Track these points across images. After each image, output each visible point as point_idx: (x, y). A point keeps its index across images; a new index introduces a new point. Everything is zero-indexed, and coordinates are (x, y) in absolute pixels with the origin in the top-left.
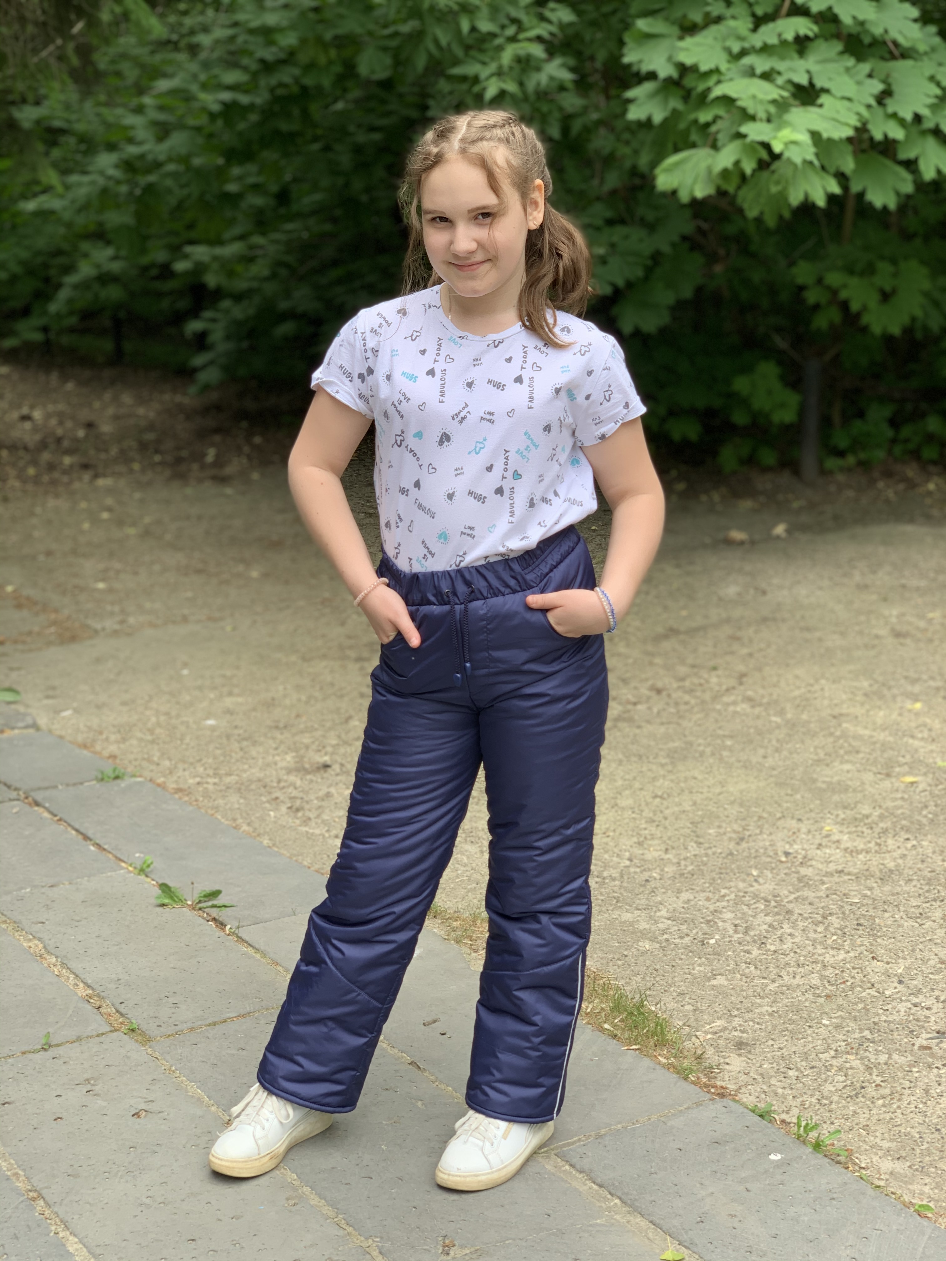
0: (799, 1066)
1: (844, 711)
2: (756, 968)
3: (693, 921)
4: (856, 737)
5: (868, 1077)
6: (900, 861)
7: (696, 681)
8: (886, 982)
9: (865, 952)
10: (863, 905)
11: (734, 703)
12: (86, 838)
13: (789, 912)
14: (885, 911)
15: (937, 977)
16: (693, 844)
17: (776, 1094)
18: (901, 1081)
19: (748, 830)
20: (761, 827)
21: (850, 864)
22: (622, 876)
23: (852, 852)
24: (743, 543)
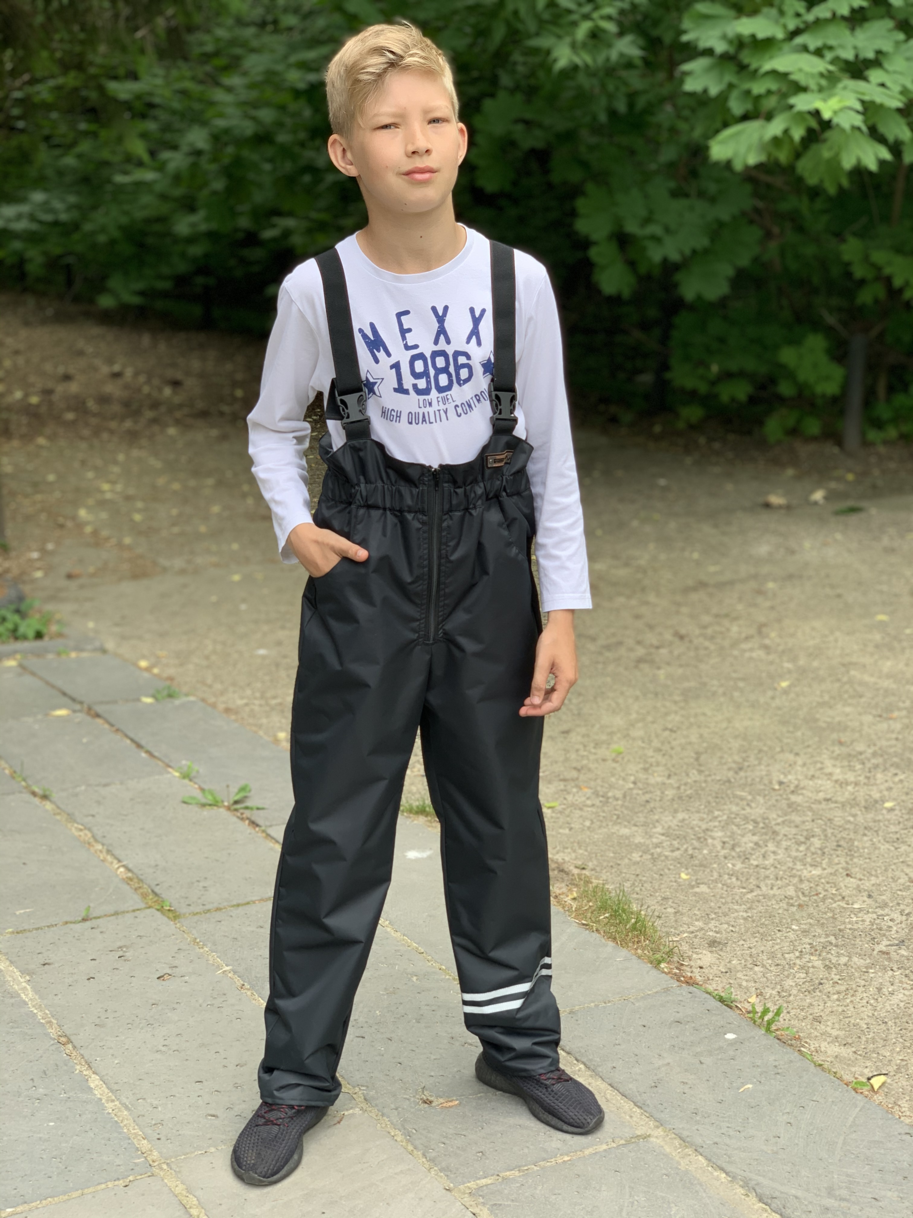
0: (765, 963)
1: (854, 659)
2: (737, 879)
3: (685, 837)
4: (862, 683)
5: (827, 975)
6: (886, 793)
7: (717, 628)
8: (856, 896)
9: (841, 870)
10: (845, 829)
11: (751, 650)
12: (139, 746)
13: (775, 833)
14: (865, 835)
15: (904, 893)
16: (695, 772)
17: (740, 986)
18: (858, 980)
19: (748, 761)
20: (760, 760)
21: (839, 793)
22: (625, 796)
23: (842, 784)
24: (780, 507)
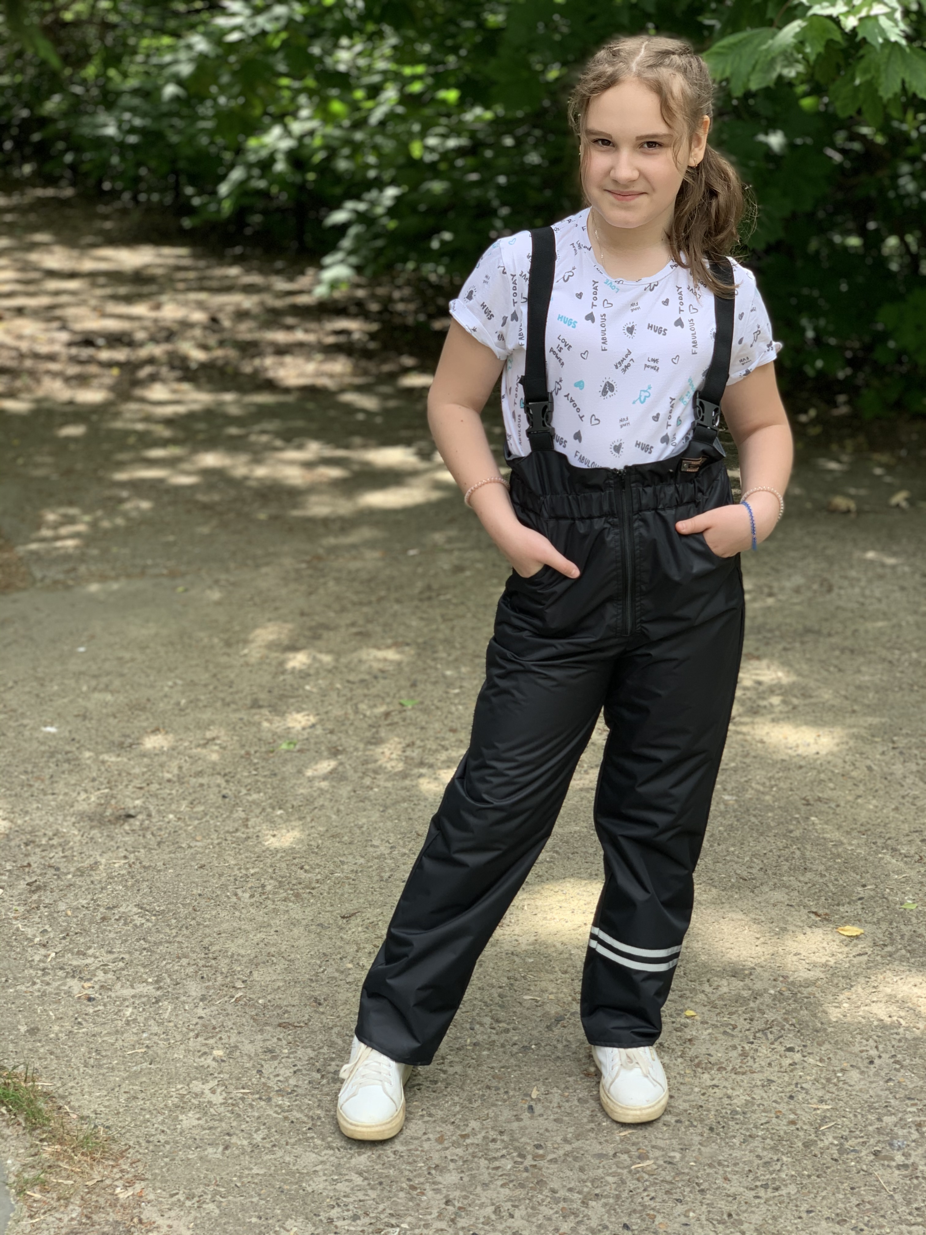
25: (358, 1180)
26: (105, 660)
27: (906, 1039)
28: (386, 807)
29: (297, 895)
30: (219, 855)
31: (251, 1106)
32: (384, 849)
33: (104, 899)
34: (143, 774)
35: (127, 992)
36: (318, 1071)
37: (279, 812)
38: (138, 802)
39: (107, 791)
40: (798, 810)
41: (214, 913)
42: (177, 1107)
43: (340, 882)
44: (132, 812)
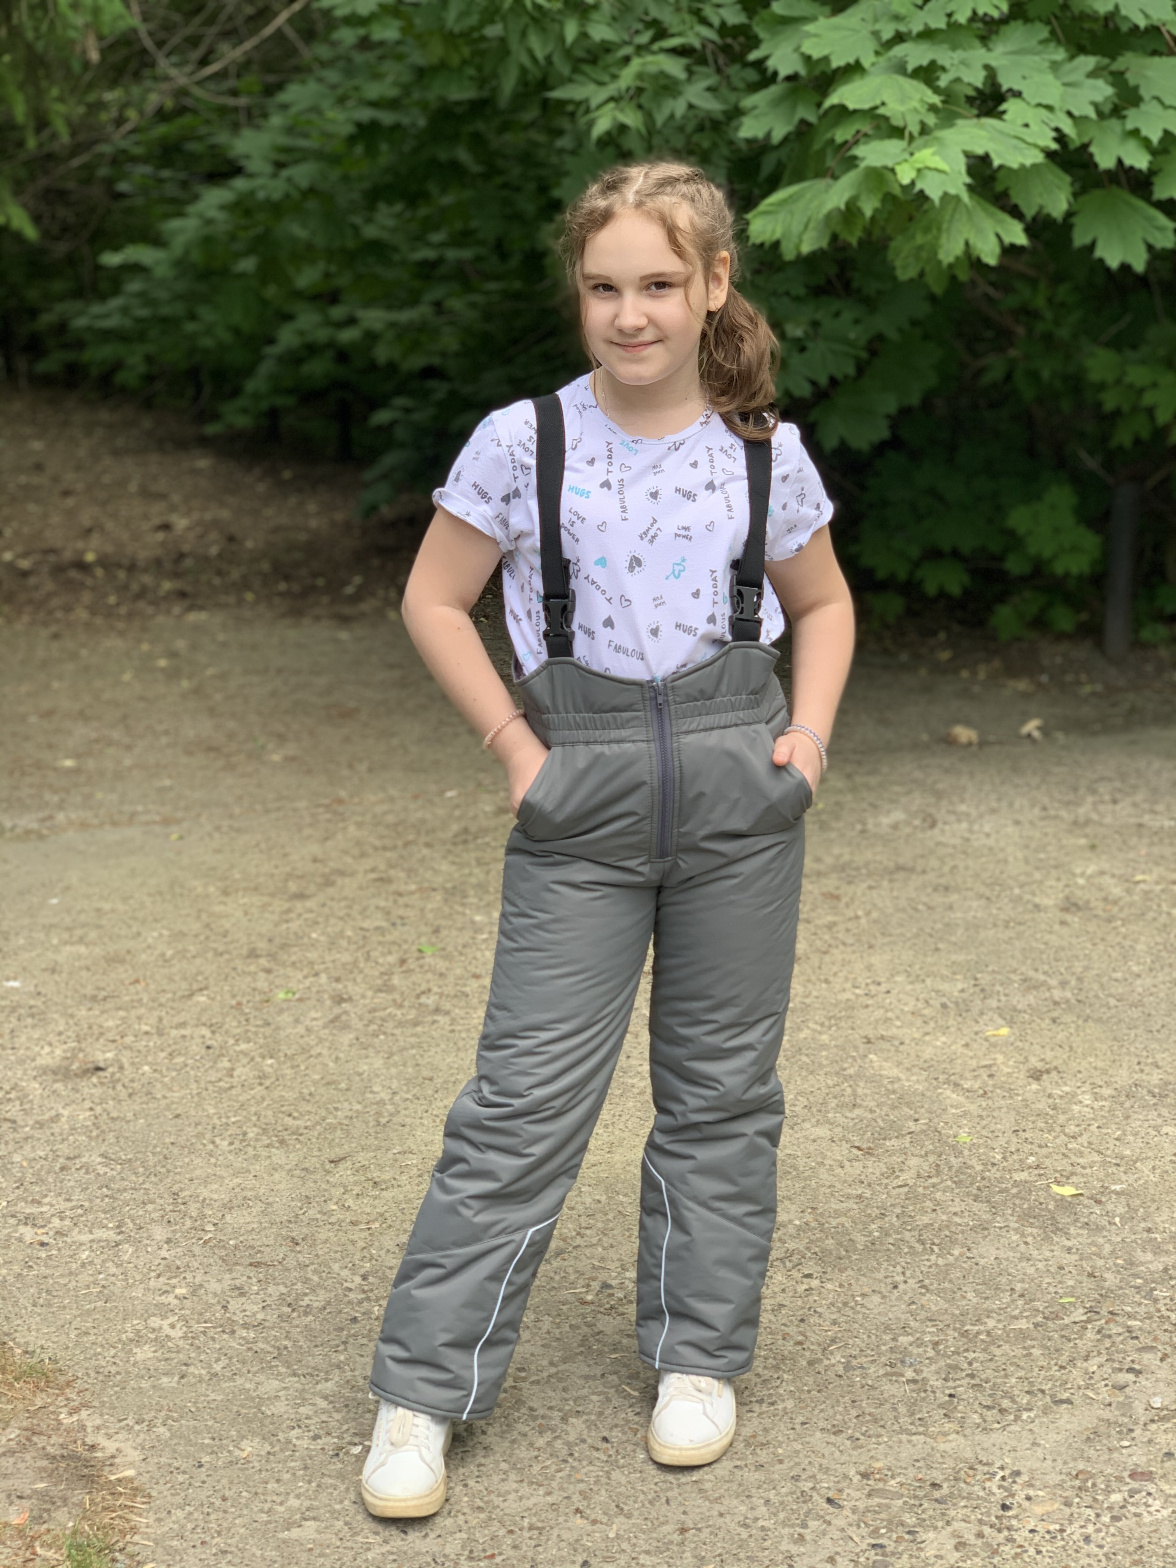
24: (970, 744)
25: (323, 1404)
26: (81, 911)
27: (937, 1265)
28: (391, 1055)
29: (282, 1142)
30: (198, 1105)
31: (213, 1339)
32: (385, 1095)
33: (64, 1149)
34: (118, 1026)
35: (85, 1238)
36: (289, 1305)
37: (270, 1061)
38: (109, 1055)
39: (74, 1044)
40: (856, 1048)
41: (187, 1160)
42: (131, 1340)
43: (332, 1128)
44: (102, 1065)
